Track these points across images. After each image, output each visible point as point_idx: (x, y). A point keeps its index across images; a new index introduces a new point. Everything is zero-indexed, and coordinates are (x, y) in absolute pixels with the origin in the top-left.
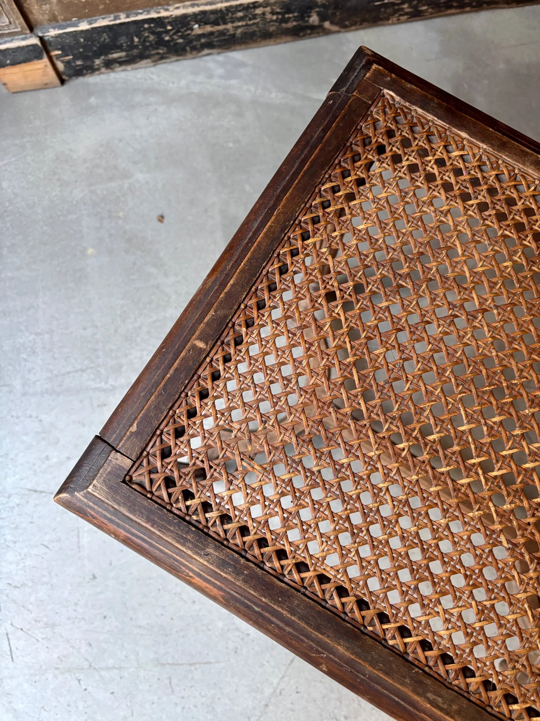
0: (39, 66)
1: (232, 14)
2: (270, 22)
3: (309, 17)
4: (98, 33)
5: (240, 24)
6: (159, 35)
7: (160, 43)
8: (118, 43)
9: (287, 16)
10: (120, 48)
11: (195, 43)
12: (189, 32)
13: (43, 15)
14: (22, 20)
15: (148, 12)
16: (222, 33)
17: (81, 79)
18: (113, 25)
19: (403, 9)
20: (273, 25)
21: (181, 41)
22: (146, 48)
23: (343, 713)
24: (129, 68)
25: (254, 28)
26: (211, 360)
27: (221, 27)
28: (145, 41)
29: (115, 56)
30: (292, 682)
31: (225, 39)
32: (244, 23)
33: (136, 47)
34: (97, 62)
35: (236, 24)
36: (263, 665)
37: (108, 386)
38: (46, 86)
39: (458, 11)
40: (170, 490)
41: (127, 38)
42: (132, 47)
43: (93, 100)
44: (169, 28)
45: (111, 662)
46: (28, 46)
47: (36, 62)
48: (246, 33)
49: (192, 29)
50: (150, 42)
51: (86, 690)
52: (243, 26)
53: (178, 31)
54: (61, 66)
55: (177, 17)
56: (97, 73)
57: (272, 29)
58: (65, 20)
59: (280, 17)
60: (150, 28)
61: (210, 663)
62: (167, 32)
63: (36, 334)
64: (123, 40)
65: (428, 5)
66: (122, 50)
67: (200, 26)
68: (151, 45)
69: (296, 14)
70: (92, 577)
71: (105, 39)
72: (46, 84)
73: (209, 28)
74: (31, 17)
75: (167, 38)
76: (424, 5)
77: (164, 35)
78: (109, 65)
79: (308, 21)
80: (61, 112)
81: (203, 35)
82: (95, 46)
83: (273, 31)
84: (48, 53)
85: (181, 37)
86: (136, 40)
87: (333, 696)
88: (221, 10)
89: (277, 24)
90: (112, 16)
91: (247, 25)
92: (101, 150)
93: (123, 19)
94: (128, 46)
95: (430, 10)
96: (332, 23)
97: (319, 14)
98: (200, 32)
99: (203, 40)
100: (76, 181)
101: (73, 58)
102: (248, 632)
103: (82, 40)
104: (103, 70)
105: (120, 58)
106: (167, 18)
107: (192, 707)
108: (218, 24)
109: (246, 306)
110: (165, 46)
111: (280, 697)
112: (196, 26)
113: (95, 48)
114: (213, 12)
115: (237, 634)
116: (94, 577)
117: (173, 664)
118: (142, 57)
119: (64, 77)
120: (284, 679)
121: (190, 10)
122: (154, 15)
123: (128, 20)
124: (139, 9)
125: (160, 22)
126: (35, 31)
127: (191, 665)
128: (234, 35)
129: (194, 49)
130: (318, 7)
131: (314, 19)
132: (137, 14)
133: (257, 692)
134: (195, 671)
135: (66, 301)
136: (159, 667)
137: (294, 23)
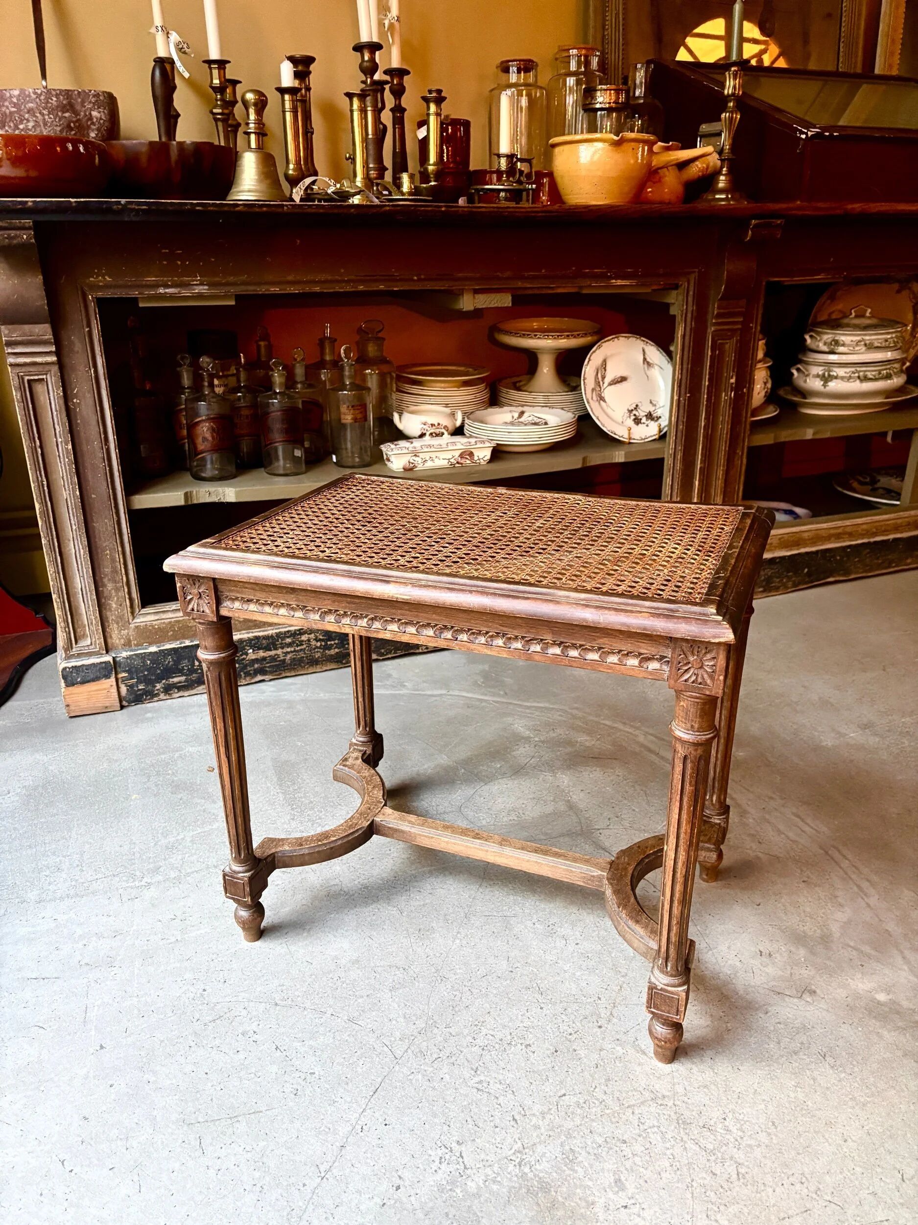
0: (105, 686)
1: (282, 640)
2: (314, 649)
4: (164, 656)
5: (289, 650)
8: (180, 667)
9: (329, 643)
10: (181, 672)
11: (249, 669)
12: (244, 656)
13: (120, 639)
14: (102, 639)
16: (273, 659)
17: (140, 705)
18: (178, 648)
20: (317, 652)
23: (454, 1139)
24: (186, 694)
25: (302, 654)
27: (273, 653)
29: (176, 680)
30: (377, 1115)
31: (276, 665)
32: (293, 649)
34: (158, 686)
35: (285, 650)
36: (335, 1102)
37: (143, 883)
38: (106, 710)
41: (189, 661)
46: (101, 664)
47: (104, 681)
48: (294, 658)
49: (247, 654)
51: (71, 1171)
52: (292, 652)
54: (124, 690)
56: (155, 699)
57: (317, 655)
58: (137, 644)
59: (323, 643)
61: (261, 1112)
64: (185, 664)
66: (183, 675)
67: (254, 651)
69: (336, 641)
70: (98, 1048)
71: (169, 662)
72: (106, 707)
73: (261, 654)
74: (109, 640)
78: (168, 690)
80: (116, 725)
81: (257, 660)
82: (159, 668)
83: (319, 657)
84: (116, 674)
87: (436, 1120)
88: (272, 636)
89: (321, 651)
90: (178, 642)
91: (295, 651)
92: (154, 739)
93: (188, 643)
94: (188, 669)
98: (254, 657)
99: (256, 666)
100: (125, 759)
101: (137, 682)
102: (312, 1071)
103: (149, 662)
104: (162, 696)
105: (180, 682)
107: (232, 1167)
108: (271, 650)
111: (362, 1134)
112: (251, 651)
113: (159, 672)
114: (265, 637)
115: (298, 1074)
117: (206, 1121)
119: (124, 703)
120: (364, 1113)
121: (246, 635)
126: (110, 653)
127: (231, 1118)
128: (284, 661)
129: (248, 674)
133: (327, 1133)
134: (237, 1125)
135: (102, 831)
136: (185, 1128)
137: (337, 650)
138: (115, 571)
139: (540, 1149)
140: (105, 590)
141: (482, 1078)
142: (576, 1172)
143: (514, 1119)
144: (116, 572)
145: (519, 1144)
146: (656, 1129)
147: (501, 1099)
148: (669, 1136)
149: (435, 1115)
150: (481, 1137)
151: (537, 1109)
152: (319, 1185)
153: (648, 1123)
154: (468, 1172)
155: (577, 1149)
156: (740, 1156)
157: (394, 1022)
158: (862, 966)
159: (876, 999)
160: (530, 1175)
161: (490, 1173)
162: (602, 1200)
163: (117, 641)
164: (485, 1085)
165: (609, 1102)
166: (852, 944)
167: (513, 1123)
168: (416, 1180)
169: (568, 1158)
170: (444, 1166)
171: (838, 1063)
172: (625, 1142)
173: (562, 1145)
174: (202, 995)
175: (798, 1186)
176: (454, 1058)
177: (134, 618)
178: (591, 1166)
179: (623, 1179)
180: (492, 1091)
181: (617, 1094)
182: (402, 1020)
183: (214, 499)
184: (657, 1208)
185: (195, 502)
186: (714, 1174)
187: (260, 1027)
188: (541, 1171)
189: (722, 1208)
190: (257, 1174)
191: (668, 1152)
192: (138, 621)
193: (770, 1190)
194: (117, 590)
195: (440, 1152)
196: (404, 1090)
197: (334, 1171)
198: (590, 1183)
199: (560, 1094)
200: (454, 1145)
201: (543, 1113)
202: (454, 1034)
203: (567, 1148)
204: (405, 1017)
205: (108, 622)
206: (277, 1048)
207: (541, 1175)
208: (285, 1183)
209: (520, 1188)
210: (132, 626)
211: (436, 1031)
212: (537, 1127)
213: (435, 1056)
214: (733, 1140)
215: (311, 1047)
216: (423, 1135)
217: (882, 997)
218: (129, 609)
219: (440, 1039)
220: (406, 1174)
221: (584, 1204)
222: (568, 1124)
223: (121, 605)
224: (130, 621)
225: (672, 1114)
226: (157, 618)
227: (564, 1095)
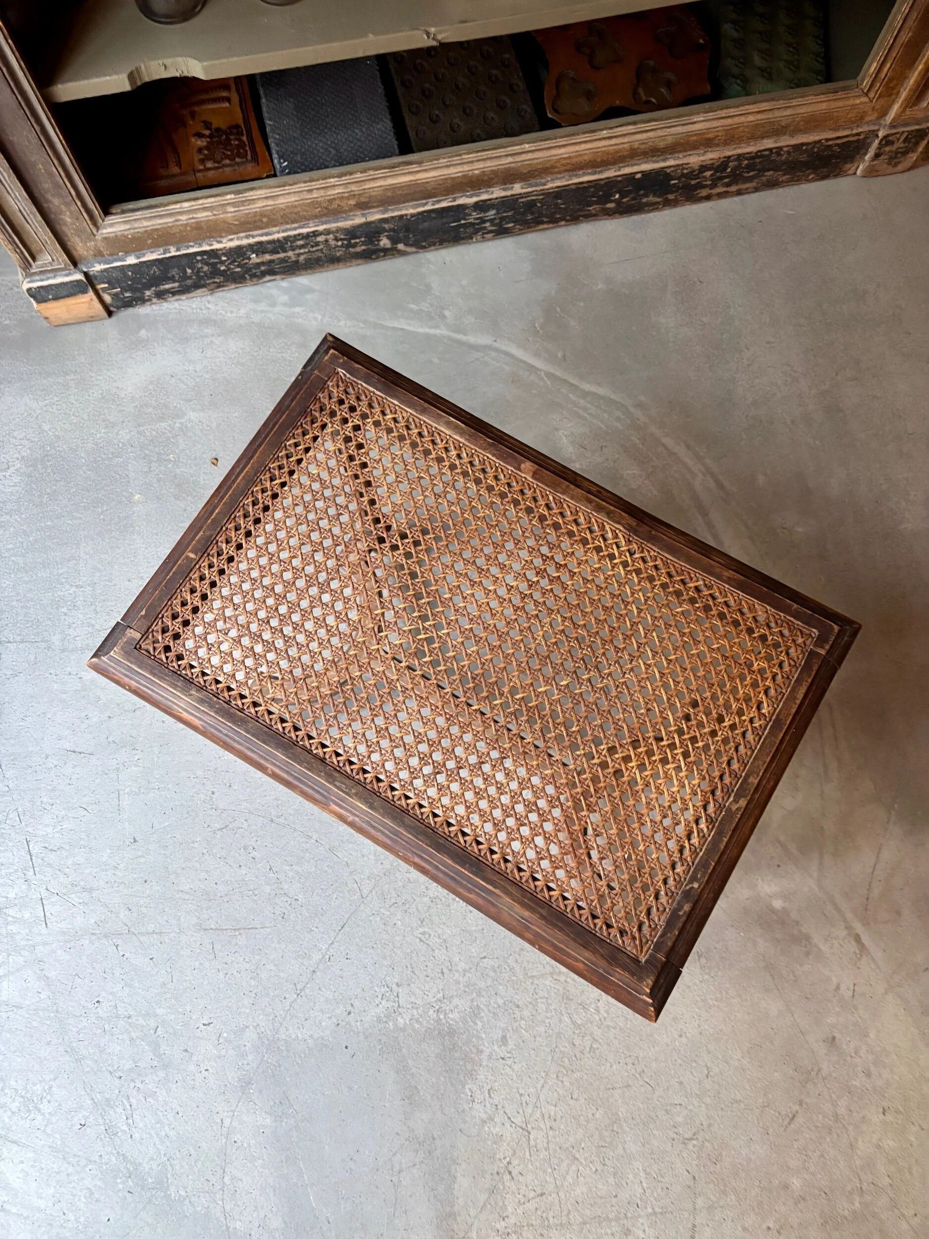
0: (83, 300)
1: (292, 243)
2: (335, 248)
3: (379, 241)
4: (147, 266)
5: (302, 251)
6: (213, 265)
7: (215, 272)
8: (170, 275)
9: (353, 241)
10: (171, 279)
11: (254, 271)
12: (246, 261)
13: (87, 251)
15: (200, 245)
16: (283, 261)
17: (130, 311)
18: (162, 259)
19: (485, 228)
20: (339, 251)
21: (238, 270)
22: (200, 278)
23: (396, 980)
24: (184, 297)
25: (319, 254)
26: (200, 567)
27: (282, 255)
28: (198, 272)
29: (167, 286)
30: (342, 948)
31: (288, 266)
32: (306, 250)
33: (190, 278)
34: (148, 293)
35: (297, 252)
36: (311, 930)
38: (91, 319)
39: (551, 225)
40: (167, 655)
41: (179, 269)
42: (185, 277)
43: (143, 333)
44: (224, 258)
45: (151, 927)
46: (71, 282)
47: (80, 296)
48: (309, 259)
49: (249, 259)
50: (204, 272)
51: (123, 955)
52: (305, 253)
53: (235, 261)
54: (107, 298)
55: (230, 249)
56: (148, 303)
57: (338, 254)
58: (111, 255)
59: (345, 242)
60: (203, 259)
61: (256, 928)
62: (223, 262)
63: (77, 587)
64: (174, 272)
65: (513, 222)
66: (174, 281)
67: (257, 255)
68: (206, 275)
69: (363, 239)
70: (132, 841)
71: (155, 272)
72: (92, 317)
73: (268, 257)
74: (75, 253)
75: (223, 268)
76: (508, 223)
77: (219, 266)
78: (160, 295)
79: (378, 245)
80: (108, 346)
81: (263, 263)
82: (145, 278)
83: (341, 255)
84: (93, 287)
85: (238, 266)
86: (189, 271)
87: (385, 962)
88: (278, 240)
89: (344, 249)
90: (161, 250)
91: (310, 252)
92: (151, 387)
93: (173, 252)
94: (180, 277)
95: (518, 227)
96: (406, 245)
97: (388, 237)
98: (258, 260)
99: (263, 268)
100: (123, 422)
101: (121, 291)
102: (296, 898)
103: (130, 273)
104: (154, 300)
105: (173, 288)
106: (221, 250)
107: (236, 973)
108: (278, 253)
109: (227, 529)
110: (221, 275)
111: (329, 963)
112: (254, 255)
113: (144, 281)
114: (269, 242)
115: (285, 898)
116: (135, 841)
117: (217, 929)
118: (197, 286)
119: (112, 309)
120: (332, 945)
121: (245, 242)
122: (206, 248)
123: (178, 253)
124: (189, 242)
125: (213, 253)
126: (79, 266)
127: (235, 930)
128: (297, 262)
129: (253, 276)
130: (386, 231)
131: (385, 242)
132: (188, 247)
133: (304, 958)
134: (239, 937)
135: (109, 550)
136: (202, 933)
137: (363, 247)
138: (56, 186)
139: (456, 1001)
140: (51, 206)
141: (426, 930)
142: (476, 1024)
143: (443, 973)
144: (59, 187)
145: (441, 995)
146: (544, 1000)
147: (437, 951)
148: (552, 1008)
149: (384, 958)
150: (414, 983)
151: (462, 966)
152: (295, 1000)
153: (541, 994)
154: (400, 1010)
155: (482, 1006)
156: (598, 1033)
157: (366, 858)
158: (779, 866)
159: (771, 905)
160: (444, 1021)
161: (415, 1013)
162: (490, 1050)
163: (85, 253)
164: (427, 936)
165: (517, 969)
166: (782, 839)
167: (440, 975)
168: (362, 1009)
169: (473, 1012)
170: (384, 1002)
171: (709, 964)
172: (518, 1006)
173: (472, 1001)
174: (211, 798)
175: (630, 1066)
176: (407, 906)
177: (98, 229)
178: (488, 1021)
179: (508, 1036)
180: (430, 943)
181: (525, 964)
182: (372, 857)
183: (172, 73)
184: (524, 1064)
185: (147, 79)
186: (574, 1045)
187: (258, 843)
188: (452, 1019)
189: (570, 1072)
190: (253, 983)
191: (547, 1021)
192: (105, 231)
193: (608, 1065)
194: (67, 204)
195: (383, 990)
196: (365, 929)
197: (307, 991)
198: (484, 1036)
199: (482, 956)
200: (394, 986)
201: (465, 971)
202: (412, 880)
203: (475, 1003)
204: (375, 855)
205: (67, 236)
206: (270, 869)
207: (451, 1022)
208: (272, 994)
209: (434, 1029)
210: (98, 237)
211: (398, 875)
212: (458, 982)
213: (393, 901)
214: (597, 1019)
215: (297, 873)
216: (373, 973)
217: (778, 904)
218: (89, 222)
219: (400, 884)
220: (357, 1003)
221: (475, 1050)
222: (482, 984)
223: (77, 219)
224: (95, 232)
225: (561, 989)
226: (128, 227)
227: (485, 957)
